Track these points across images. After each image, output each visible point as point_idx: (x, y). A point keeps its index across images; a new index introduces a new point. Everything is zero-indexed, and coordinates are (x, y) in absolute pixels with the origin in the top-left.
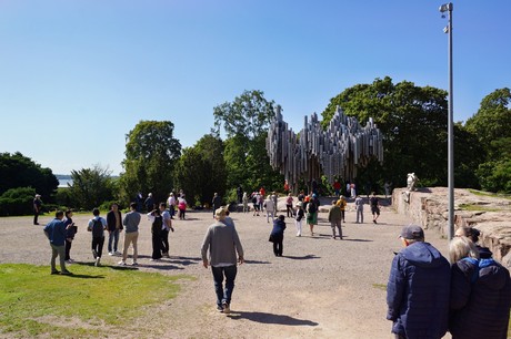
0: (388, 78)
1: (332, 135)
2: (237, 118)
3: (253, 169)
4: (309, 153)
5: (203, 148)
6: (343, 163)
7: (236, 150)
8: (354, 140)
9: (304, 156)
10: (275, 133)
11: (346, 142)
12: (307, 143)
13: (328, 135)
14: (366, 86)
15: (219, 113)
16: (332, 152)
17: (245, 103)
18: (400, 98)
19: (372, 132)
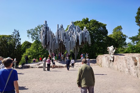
0: (87, 18)
1: (69, 32)
2: (36, 34)
3: (41, 52)
4: (59, 40)
5: (24, 45)
6: (74, 45)
7: (35, 45)
8: (79, 35)
9: (57, 42)
10: (44, 31)
11: (76, 36)
12: (58, 35)
13: (68, 32)
14: (80, 22)
15: (29, 32)
16: (69, 40)
17: (39, 29)
18: (92, 25)
19: (86, 32)
